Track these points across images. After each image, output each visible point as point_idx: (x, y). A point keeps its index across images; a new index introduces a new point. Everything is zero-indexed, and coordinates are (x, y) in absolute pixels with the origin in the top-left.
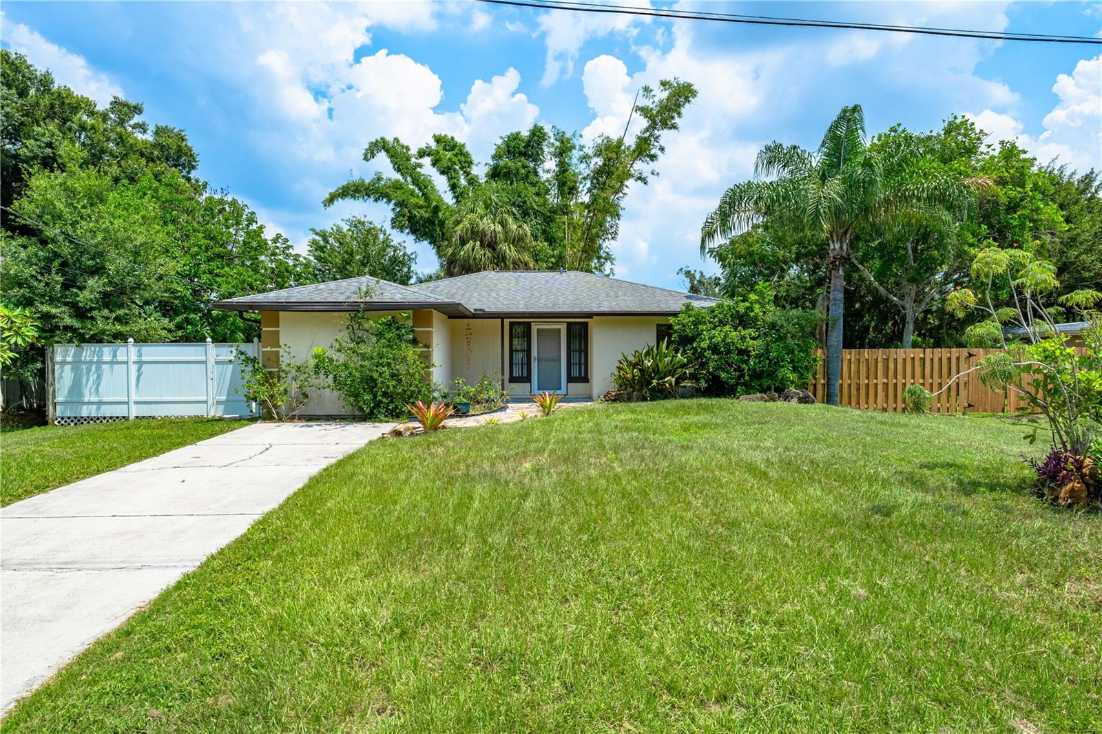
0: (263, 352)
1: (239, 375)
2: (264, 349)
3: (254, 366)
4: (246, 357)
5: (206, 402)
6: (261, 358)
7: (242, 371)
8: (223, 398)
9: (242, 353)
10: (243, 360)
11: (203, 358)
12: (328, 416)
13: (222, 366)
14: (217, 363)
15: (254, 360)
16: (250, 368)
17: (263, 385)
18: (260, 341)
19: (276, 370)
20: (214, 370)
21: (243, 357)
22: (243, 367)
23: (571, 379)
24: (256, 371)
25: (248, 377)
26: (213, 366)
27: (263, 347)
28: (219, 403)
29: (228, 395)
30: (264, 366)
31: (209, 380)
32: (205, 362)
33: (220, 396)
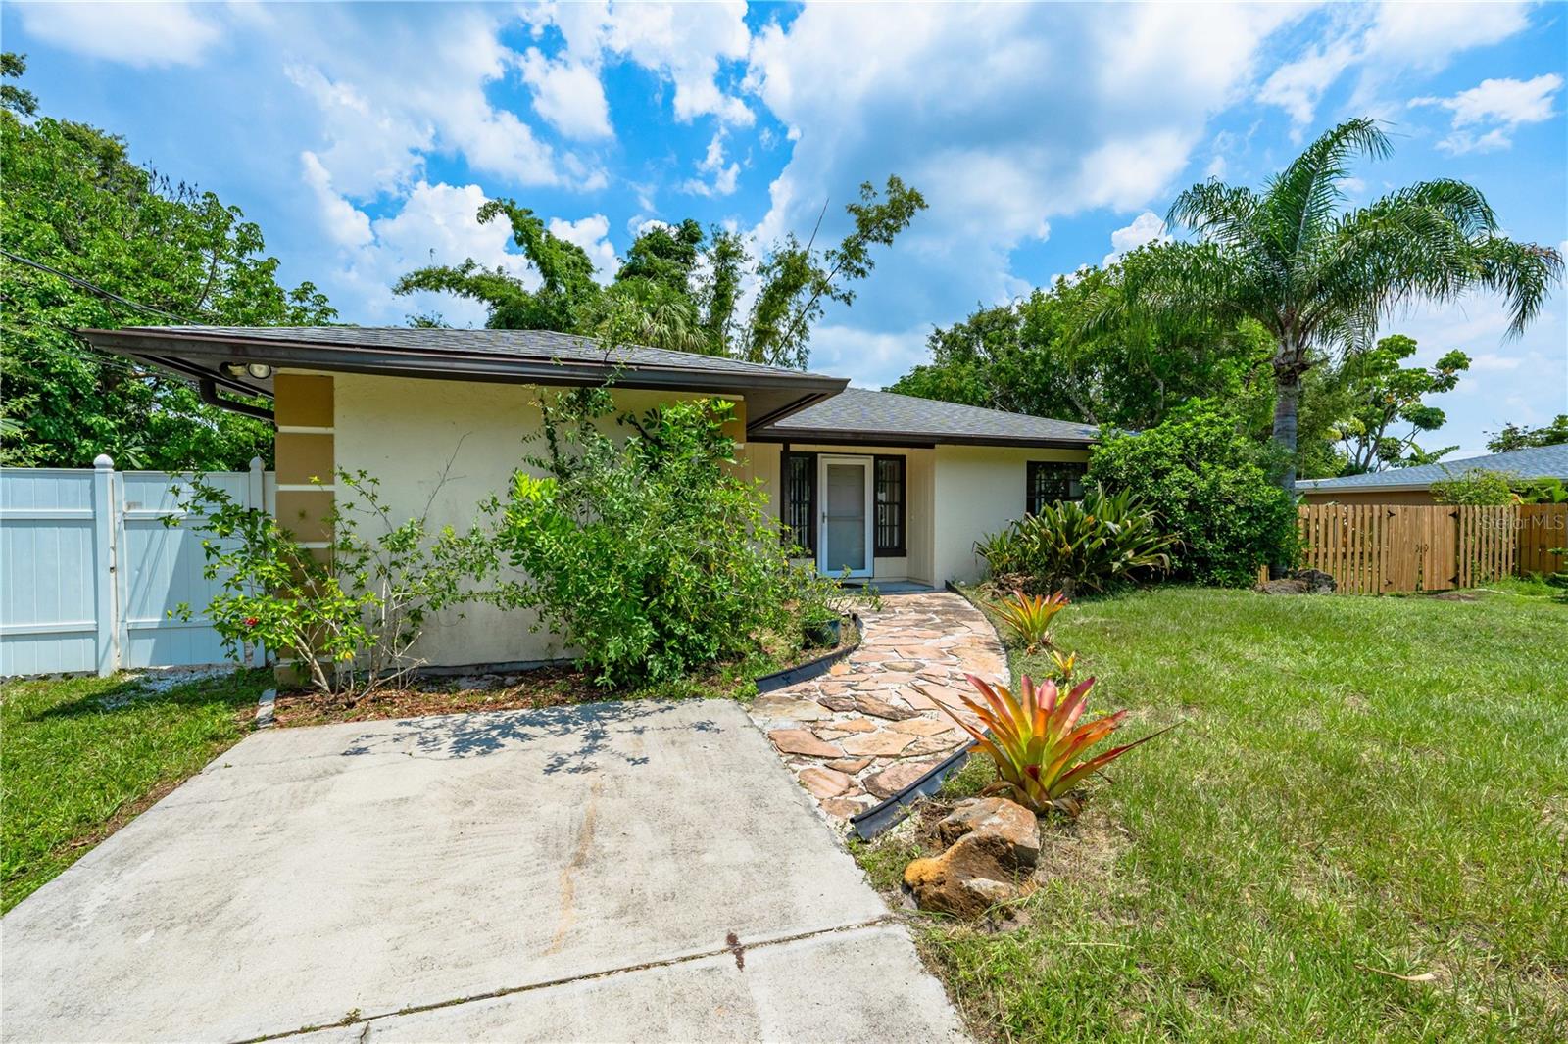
0: (281, 495)
1: (201, 564)
2: (283, 487)
3: (251, 536)
4: (227, 509)
5: (93, 634)
6: (272, 510)
7: (210, 552)
8: (153, 620)
9: (212, 496)
10: (215, 517)
11: (86, 511)
12: (478, 666)
13: (146, 533)
14: (129, 523)
15: (250, 517)
16: (238, 541)
17: (283, 594)
18: (270, 468)
19: (324, 545)
20: (118, 545)
21: (216, 508)
22: (213, 538)
23: (879, 552)
24: (258, 549)
25: (226, 570)
26: (117, 534)
27: (279, 481)
28: (134, 633)
29: (165, 615)
30: (287, 535)
31: (103, 573)
32: (90, 523)
33: (140, 614)
